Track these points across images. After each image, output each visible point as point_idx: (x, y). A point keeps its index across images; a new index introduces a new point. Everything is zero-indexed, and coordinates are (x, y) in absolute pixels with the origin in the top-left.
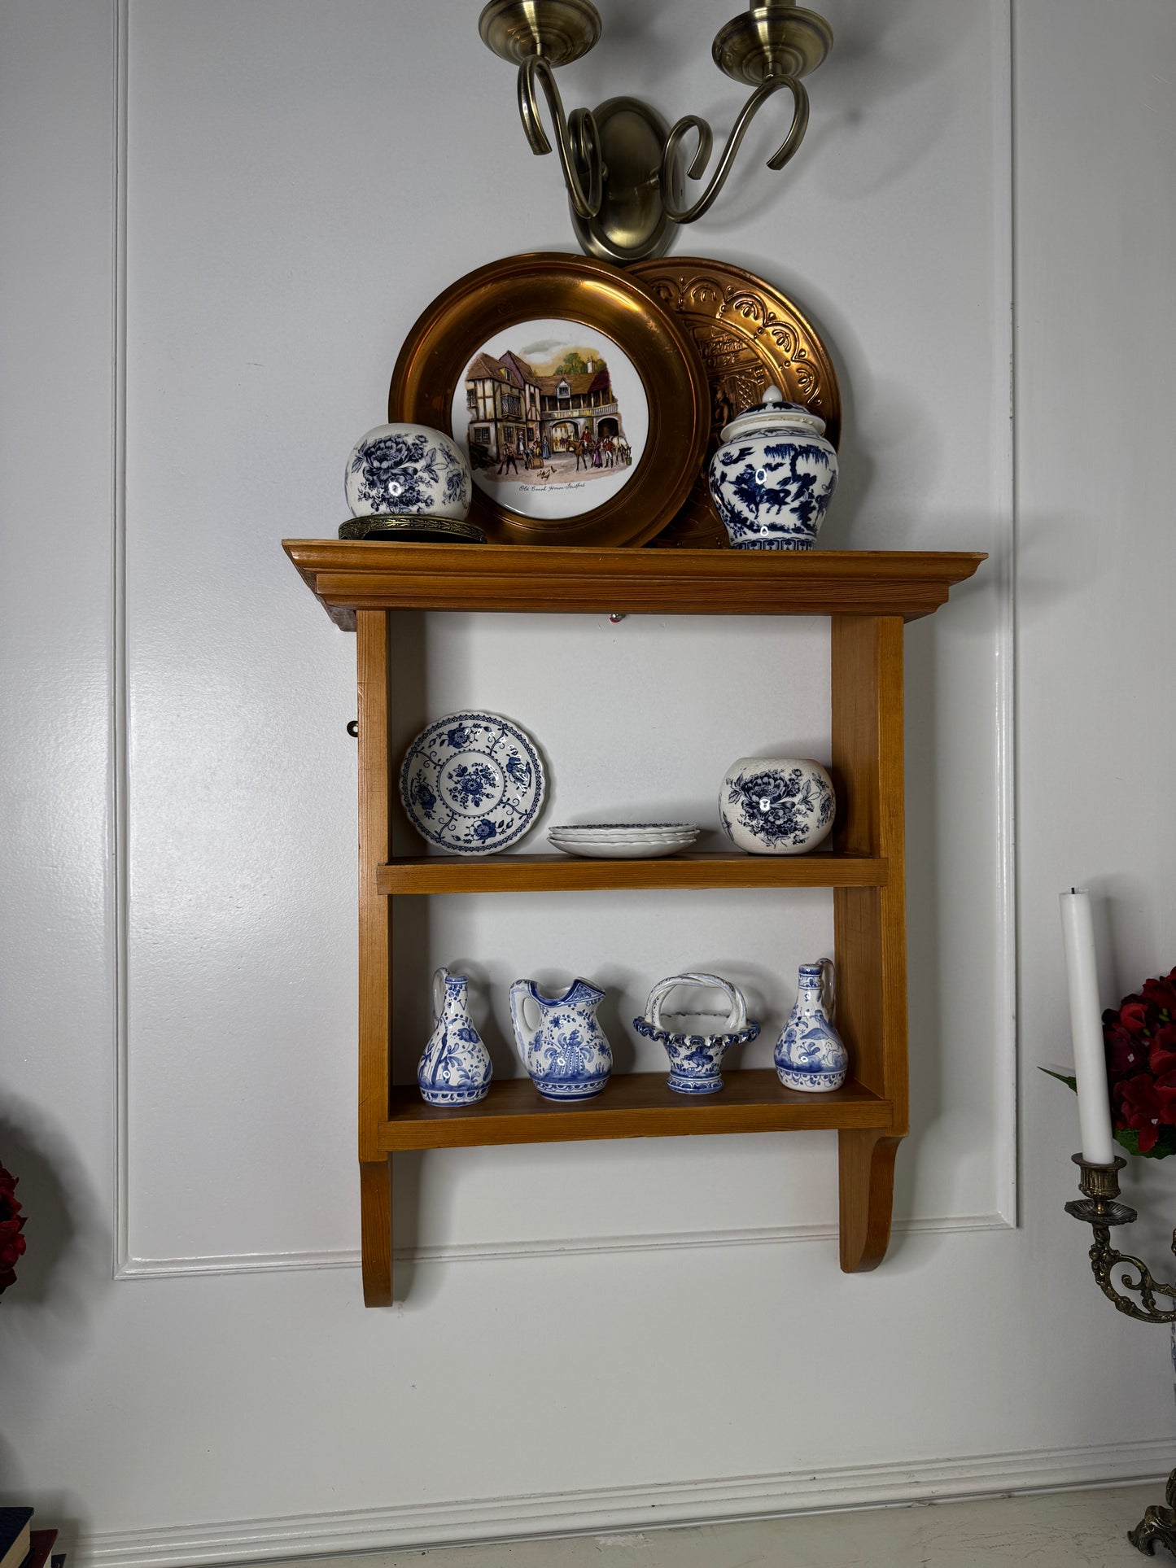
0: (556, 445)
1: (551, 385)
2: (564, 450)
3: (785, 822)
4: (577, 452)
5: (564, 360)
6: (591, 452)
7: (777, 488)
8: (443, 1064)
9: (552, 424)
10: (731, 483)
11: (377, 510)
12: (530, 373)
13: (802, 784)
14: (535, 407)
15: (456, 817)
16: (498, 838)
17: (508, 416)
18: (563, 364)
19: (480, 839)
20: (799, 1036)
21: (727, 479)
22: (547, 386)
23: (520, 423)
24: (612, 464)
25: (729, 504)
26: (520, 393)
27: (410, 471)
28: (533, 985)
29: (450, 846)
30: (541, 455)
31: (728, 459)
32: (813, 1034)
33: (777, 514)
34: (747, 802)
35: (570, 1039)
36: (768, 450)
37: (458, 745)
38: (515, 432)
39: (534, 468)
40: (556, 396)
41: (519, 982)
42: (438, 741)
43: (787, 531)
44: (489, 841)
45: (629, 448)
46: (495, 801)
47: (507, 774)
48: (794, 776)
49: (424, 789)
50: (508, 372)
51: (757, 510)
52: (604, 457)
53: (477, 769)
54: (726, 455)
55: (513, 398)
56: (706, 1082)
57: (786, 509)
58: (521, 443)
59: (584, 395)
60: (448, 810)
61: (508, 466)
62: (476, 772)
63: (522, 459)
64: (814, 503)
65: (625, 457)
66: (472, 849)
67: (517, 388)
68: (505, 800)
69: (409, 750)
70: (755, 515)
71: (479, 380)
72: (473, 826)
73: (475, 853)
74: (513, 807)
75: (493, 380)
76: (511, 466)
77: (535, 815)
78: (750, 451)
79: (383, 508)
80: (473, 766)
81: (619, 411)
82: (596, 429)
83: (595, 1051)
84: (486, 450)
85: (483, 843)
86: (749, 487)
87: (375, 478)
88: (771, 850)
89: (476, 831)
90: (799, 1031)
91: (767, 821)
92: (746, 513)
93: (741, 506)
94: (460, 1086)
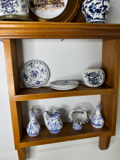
0: (48, 2)
2: (50, 3)
3: (96, 82)
4: (53, 4)
6: (56, 4)
7: (99, 9)
8: (31, 130)
10: (88, 8)
13: (100, 74)
15: (32, 80)
16: (40, 84)
19: (37, 85)
20: (96, 119)
25: (87, 13)
27: (12, 3)
28: (48, 112)
29: (31, 86)
32: (99, 119)
33: (99, 15)
34: (89, 78)
35: (55, 124)
37: (31, 67)
41: (45, 112)
42: (27, 66)
43: (100, 19)
45: (64, 3)
46: (40, 77)
47: (42, 72)
48: (98, 73)
49: (25, 75)
51: (94, 14)
52: (59, 5)
54: (87, 1)
56: (80, 128)
57: (101, 14)
58: (41, 2)
60: (30, 79)
62: (35, 72)
63: (41, 5)
64: (106, 13)
65: (63, 5)
69: (22, 68)
70: (93, 16)
73: (36, 87)
74: (43, 78)
76: (39, 7)
77: (47, 80)
79: (6, 13)
80: (35, 70)
83: (60, 125)
84: (33, 3)
86: (92, 9)
88: (93, 87)
89: (36, 83)
90: (96, 118)
91: (93, 82)
92: (91, 15)
94: (34, 134)
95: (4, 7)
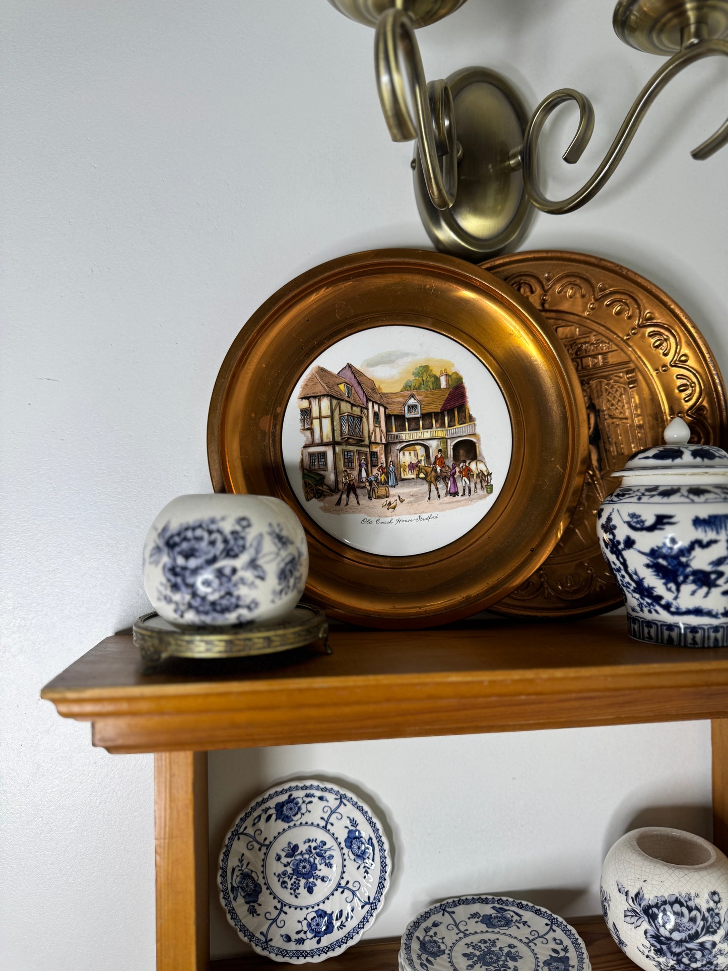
0: (404, 471)
1: (398, 403)
2: (414, 476)
3: (703, 966)
4: (429, 478)
5: (413, 374)
6: (445, 479)
7: (708, 568)
9: (399, 446)
11: (182, 616)
12: (374, 389)
13: (722, 913)
14: (380, 427)
15: (286, 909)
16: (337, 935)
17: (349, 438)
18: (412, 378)
19: (315, 937)
21: (635, 546)
22: (393, 403)
23: (362, 446)
24: (470, 492)
25: (636, 573)
26: (361, 411)
27: (227, 571)
29: (278, 951)
30: (386, 482)
31: (637, 522)
33: (706, 597)
34: (653, 933)
36: (698, 522)
37: (287, 819)
38: (357, 457)
39: (379, 497)
40: (404, 416)
42: (264, 817)
43: (715, 616)
44: (326, 940)
45: (489, 474)
46: (333, 885)
47: (346, 850)
48: (712, 905)
49: (247, 877)
50: (348, 388)
51: (678, 590)
52: (460, 485)
53: (310, 847)
54: (633, 516)
55: (354, 418)
57: (716, 591)
58: (363, 470)
59: (436, 414)
60: (276, 901)
61: (348, 496)
62: (309, 851)
63: (364, 487)
65: (484, 484)
66: (305, 954)
67: (359, 406)
68: (343, 883)
69: (229, 835)
70: (673, 595)
71: (315, 397)
72: (305, 919)
73: (310, 960)
74: (354, 893)
75: (331, 397)
76: (352, 496)
78: (673, 520)
80: (305, 842)
81: (478, 431)
82: (450, 452)
84: (323, 478)
85: (319, 942)
86: (669, 564)
87: (178, 578)
89: (309, 925)
91: (679, 962)
92: (661, 591)
93: (652, 580)
95: (183, 588)
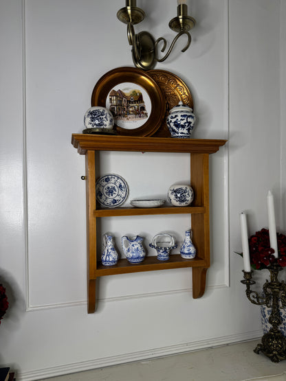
0: (130, 112)
1: (129, 98)
2: (132, 113)
3: (184, 199)
4: (135, 114)
5: (132, 92)
6: (138, 114)
8: (108, 256)
9: (129, 107)
10: (173, 123)
12: (124, 95)
14: (126, 103)
15: (107, 199)
16: (117, 203)
17: (119, 105)
23: (122, 106)
24: (143, 117)
25: (172, 127)
26: (122, 99)
27: (102, 118)
28: (127, 237)
30: (127, 114)
32: (189, 246)
34: (175, 195)
35: (137, 249)
37: (107, 182)
38: (121, 109)
39: (125, 117)
40: (130, 101)
41: (124, 237)
45: (147, 113)
46: (116, 195)
47: (119, 188)
50: (119, 94)
51: (179, 129)
52: (141, 115)
54: (171, 116)
55: (120, 101)
56: (166, 258)
58: (122, 111)
59: (137, 101)
60: (105, 197)
61: (119, 117)
62: (112, 188)
63: (123, 115)
64: (191, 128)
65: (146, 115)
68: (119, 194)
71: (112, 96)
74: (121, 196)
75: (116, 96)
77: (126, 198)
78: (177, 116)
79: (95, 126)
82: (140, 109)
83: (142, 252)
84: (114, 112)
85: (114, 204)
86: (177, 124)
87: (93, 119)
88: (180, 205)
89: (112, 202)
90: (186, 246)
94: (112, 261)
